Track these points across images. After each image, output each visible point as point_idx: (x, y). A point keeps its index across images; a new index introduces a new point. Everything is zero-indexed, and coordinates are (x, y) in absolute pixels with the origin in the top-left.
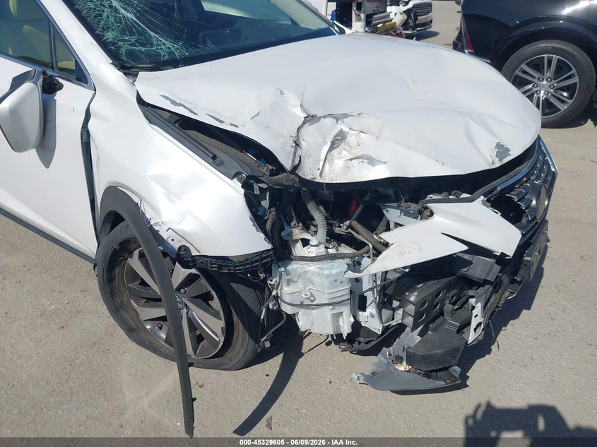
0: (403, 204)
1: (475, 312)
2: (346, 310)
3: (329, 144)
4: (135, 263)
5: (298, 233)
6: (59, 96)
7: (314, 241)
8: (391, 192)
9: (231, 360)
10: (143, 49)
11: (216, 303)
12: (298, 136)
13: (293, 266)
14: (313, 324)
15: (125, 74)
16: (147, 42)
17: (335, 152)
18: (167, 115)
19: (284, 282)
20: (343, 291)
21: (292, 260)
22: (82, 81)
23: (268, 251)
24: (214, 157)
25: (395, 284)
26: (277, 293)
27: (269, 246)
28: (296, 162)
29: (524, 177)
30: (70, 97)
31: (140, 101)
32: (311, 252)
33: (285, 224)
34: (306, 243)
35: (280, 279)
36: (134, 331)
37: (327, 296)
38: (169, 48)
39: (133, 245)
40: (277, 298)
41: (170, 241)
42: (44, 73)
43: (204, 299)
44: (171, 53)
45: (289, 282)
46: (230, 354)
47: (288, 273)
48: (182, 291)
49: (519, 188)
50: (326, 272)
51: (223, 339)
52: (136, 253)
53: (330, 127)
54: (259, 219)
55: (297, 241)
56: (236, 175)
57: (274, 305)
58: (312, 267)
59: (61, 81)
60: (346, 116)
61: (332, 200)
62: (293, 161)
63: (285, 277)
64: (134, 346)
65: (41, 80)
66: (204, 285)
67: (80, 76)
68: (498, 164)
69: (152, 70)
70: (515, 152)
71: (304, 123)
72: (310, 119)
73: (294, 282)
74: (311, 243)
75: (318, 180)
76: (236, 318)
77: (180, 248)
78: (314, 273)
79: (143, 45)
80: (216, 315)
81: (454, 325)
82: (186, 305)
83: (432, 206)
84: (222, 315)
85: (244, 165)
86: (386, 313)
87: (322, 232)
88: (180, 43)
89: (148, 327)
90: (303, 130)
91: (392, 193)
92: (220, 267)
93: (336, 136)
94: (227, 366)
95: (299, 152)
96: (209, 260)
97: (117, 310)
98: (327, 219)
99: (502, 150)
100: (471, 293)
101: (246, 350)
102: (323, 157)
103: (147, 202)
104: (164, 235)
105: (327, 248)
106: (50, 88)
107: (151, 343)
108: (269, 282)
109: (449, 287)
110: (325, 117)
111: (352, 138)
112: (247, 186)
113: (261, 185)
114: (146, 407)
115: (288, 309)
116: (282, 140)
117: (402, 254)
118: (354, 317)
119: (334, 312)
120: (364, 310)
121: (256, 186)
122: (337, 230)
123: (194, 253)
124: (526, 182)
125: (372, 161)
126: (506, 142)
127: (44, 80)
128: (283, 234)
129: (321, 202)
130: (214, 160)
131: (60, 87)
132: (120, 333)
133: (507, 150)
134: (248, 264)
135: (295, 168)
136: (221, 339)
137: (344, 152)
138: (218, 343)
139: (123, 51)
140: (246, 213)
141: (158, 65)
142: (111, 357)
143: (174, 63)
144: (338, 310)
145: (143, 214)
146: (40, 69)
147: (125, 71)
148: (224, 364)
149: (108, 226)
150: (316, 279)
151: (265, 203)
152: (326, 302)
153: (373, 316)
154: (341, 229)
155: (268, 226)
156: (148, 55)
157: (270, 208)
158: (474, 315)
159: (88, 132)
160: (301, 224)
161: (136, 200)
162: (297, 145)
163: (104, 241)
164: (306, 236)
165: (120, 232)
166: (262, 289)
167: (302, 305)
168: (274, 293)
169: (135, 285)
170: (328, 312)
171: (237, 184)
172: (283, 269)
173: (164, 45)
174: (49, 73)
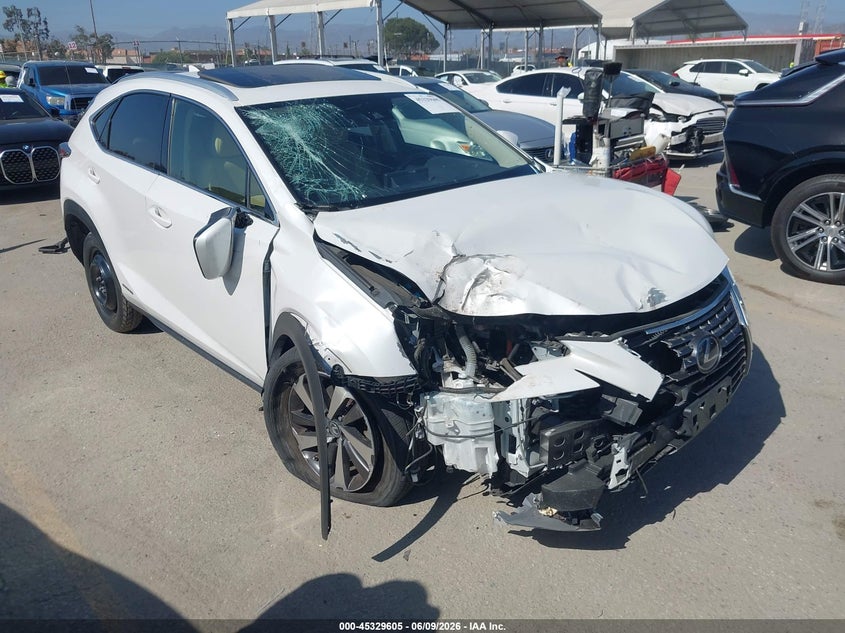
0: (547, 342)
1: (617, 457)
2: (491, 446)
3: (473, 280)
4: (299, 388)
5: (449, 366)
6: (249, 230)
7: (462, 374)
8: (536, 330)
9: (380, 495)
10: (326, 191)
11: (369, 433)
12: (444, 273)
13: (439, 397)
14: (458, 459)
15: (306, 213)
16: (330, 183)
17: (478, 288)
18: (337, 251)
19: (429, 410)
20: (487, 423)
21: (440, 391)
22: (269, 218)
23: (413, 376)
24: (372, 289)
25: (539, 423)
26: (423, 421)
27: (413, 372)
28: (440, 295)
29: (687, 324)
30: (258, 232)
31: (316, 238)
32: (460, 384)
33: (436, 356)
34: (455, 376)
35: (425, 407)
36: (291, 461)
37: (470, 428)
38: (350, 190)
39: (299, 370)
40: (423, 427)
41: (327, 360)
42: (238, 210)
43: (358, 426)
44: (351, 195)
45: (435, 412)
46: (380, 488)
47: (433, 402)
48: (340, 418)
49: (679, 335)
50: (468, 403)
51: (372, 469)
52: (301, 378)
53: (476, 266)
54: (406, 346)
55: (448, 374)
56: (388, 305)
57: (419, 434)
58: (456, 398)
59: (251, 217)
60: (493, 256)
61: (488, 337)
62: (437, 294)
63: (430, 405)
64: (290, 477)
65: (235, 216)
66: (359, 412)
67: (268, 213)
68: (648, 308)
69: (330, 210)
70: (671, 298)
71: (452, 261)
72: (459, 257)
73: (441, 413)
74: (460, 376)
75: (460, 312)
76: (386, 449)
77: (334, 367)
78: (458, 404)
79: (326, 187)
80: (367, 444)
81: (596, 469)
82: (342, 434)
83: (568, 343)
84: (372, 443)
85: (396, 296)
86: (534, 456)
87: (471, 366)
88: (361, 186)
89: (306, 457)
90: (450, 267)
91: (538, 331)
92: (369, 387)
93: (482, 274)
94: (376, 502)
95: (443, 286)
96: (359, 380)
97: (278, 437)
98: (478, 355)
99: (656, 294)
100: (616, 438)
101: (394, 483)
102: (466, 291)
103: (313, 326)
104: (323, 354)
105: (475, 383)
106: (242, 223)
107: (307, 474)
108: (416, 410)
109: (594, 431)
110: (473, 257)
111: (496, 276)
112: (398, 315)
113: (411, 315)
114: (293, 530)
115: (433, 440)
116: (428, 275)
117: (533, 385)
118: (500, 455)
119: (478, 446)
120: (513, 451)
121: (406, 316)
122: (488, 367)
123: (347, 372)
124: (690, 330)
125: (510, 297)
126: (662, 287)
127: (237, 216)
128: (434, 366)
129: (473, 338)
130: (371, 291)
131: (251, 222)
132: (279, 463)
133: (662, 297)
134: (393, 387)
135: (438, 300)
136: (370, 469)
137: (487, 289)
138: (368, 473)
139: (307, 192)
140: (395, 339)
141: (337, 205)
142: (267, 484)
143: (353, 204)
144: (482, 444)
145: (308, 336)
146: (235, 206)
147: (307, 211)
148: (373, 500)
149: (279, 351)
150: (460, 410)
151: (416, 333)
152: (469, 434)
153: (521, 459)
154: (492, 366)
155: (416, 354)
156: (329, 195)
157: (420, 337)
158: (616, 460)
159: (270, 263)
160: (453, 358)
161: (304, 324)
162: (442, 279)
163: (273, 366)
164: (457, 369)
165: (289, 357)
166: (409, 417)
167: (446, 436)
168: (419, 420)
169: (298, 412)
170: (471, 445)
171: (388, 313)
172: (428, 397)
173: (345, 187)
174: (243, 210)
